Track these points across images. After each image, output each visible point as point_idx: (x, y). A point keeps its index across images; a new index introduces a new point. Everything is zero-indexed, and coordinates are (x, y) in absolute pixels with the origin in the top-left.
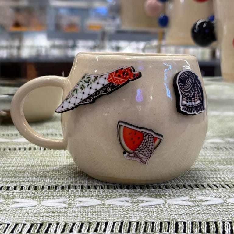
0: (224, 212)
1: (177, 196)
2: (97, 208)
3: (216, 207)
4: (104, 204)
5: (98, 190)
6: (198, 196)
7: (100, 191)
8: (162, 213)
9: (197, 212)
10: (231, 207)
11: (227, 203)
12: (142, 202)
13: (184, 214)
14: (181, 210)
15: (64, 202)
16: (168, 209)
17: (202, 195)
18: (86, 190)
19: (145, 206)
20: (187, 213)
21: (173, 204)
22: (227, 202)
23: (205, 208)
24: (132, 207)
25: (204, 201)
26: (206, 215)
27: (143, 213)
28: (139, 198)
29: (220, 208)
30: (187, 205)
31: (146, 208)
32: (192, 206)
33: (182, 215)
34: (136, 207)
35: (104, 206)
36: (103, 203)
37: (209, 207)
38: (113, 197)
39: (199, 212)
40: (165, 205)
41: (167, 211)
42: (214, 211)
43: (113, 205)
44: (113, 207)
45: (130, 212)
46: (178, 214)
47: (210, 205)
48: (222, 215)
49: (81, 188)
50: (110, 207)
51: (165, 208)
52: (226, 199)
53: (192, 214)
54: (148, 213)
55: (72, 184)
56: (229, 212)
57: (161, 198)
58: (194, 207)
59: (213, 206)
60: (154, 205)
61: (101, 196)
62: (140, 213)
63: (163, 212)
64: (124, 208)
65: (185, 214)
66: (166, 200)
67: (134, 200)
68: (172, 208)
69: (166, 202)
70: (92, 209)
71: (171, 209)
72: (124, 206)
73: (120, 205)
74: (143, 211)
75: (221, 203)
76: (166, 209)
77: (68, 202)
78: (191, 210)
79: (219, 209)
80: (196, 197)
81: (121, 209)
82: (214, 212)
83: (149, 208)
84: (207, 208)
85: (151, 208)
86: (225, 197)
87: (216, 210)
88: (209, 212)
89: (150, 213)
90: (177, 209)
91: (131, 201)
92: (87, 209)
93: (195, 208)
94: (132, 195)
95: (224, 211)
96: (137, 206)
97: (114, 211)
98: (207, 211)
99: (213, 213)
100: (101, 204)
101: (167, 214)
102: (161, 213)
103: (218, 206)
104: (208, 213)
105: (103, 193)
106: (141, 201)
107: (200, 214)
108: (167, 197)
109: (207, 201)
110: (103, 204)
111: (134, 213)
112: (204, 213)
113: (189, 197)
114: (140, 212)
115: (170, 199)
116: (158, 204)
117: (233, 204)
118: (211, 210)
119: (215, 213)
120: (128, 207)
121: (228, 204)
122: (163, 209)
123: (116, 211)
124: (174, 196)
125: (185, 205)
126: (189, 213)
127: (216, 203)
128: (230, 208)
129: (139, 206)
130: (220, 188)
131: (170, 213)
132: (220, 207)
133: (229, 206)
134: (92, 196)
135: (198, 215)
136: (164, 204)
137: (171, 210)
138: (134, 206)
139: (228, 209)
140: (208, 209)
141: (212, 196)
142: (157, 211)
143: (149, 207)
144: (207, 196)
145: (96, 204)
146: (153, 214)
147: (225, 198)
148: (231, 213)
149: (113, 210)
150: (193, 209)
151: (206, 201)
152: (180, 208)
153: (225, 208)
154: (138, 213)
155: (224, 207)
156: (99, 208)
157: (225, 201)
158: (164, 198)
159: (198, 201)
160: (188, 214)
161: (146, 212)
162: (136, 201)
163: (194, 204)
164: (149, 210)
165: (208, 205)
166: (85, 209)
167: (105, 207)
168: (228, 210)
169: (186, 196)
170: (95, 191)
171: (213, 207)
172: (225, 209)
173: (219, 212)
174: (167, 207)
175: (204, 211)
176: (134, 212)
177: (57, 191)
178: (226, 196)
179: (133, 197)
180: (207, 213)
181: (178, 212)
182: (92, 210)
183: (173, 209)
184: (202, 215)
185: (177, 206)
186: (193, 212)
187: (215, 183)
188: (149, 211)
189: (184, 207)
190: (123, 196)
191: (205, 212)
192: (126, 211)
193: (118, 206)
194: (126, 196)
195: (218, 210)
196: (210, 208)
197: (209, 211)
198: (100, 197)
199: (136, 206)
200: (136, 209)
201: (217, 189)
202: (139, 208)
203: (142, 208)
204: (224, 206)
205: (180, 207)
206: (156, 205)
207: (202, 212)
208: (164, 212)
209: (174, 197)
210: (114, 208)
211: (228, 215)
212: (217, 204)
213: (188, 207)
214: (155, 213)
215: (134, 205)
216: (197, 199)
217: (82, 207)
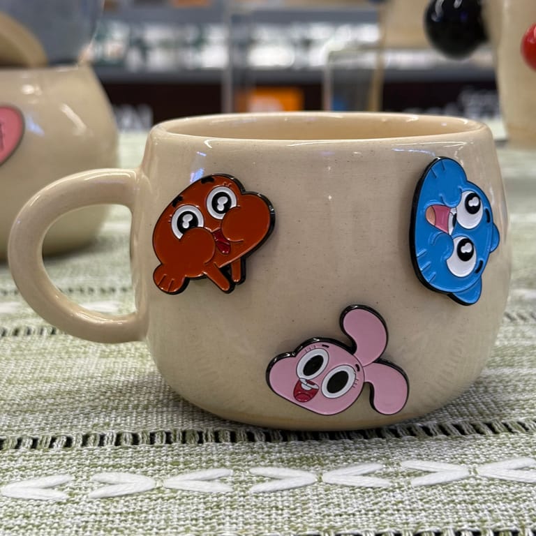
0: (463, 505)
1: (354, 461)
2: (142, 501)
3: (446, 491)
4: (162, 489)
5: (157, 447)
6: (408, 459)
7: (160, 451)
8: (305, 512)
9: (395, 507)
10: (486, 488)
11: (476, 479)
12: (262, 479)
13: (360, 511)
14: (354, 500)
15: (61, 487)
16: (322, 498)
17: (419, 457)
18: (127, 448)
19: (264, 492)
20: (368, 511)
21: (337, 485)
22: (478, 477)
23: (417, 494)
24: (231, 497)
25: (420, 475)
26: (415, 515)
27: (256, 511)
28: (253, 470)
29: (456, 494)
30: (371, 488)
31: (266, 497)
32: (385, 490)
33: (354, 515)
34: (240, 497)
35: (160, 495)
36: (158, 486)
37: (428, 491)
38: (189, 467)
39: (401, 505)
40: (317, 488)
41: (317, 506)
42: (438, 502)
43: (183, 491)
44: (183, 497)
45: (222, 511)
46: (346, 513)
47: (431, 486)
48: (457, 513)
49: (113, 443)
50: (175, 498)
51: (316, 497)
52: (476, 465)
53: (382, 511)
54: (267, 513)
55: (94, 432)
56: (476, 504)
57: (312, 468)
58: (389, 492)
59: (440, 488)
60: (289, 489)
61: (160, 464)
62: (246, 514)
63: (307, 509)
64: (210, 498)
65: (363, 512)
66: (321, 474)
67: (240, 476)
68: (335, 495)
69: (320, 478)
70: (127, 504)
71: (328, 499)
72: (211, 493)
73: (201, 490)
74: (255, 505)
75: (462, 479)
76: (318, 500)
77: (71, 485)
78: (380, 502)
79: (452, 495)
80: (401, 464)
81: (200, 503)
82: (440, 505)
83: (273, 498)
84: (423, 494)
85: (277, 497)
86: (477, 460)
87: (445, 501)
88: (427, 506)
89: (274, 511)
90: (344, 499)
91: (233, 479)
92: (115, 504)
93: (391, 494)
94: (239, 460)
95: (465, 501)
96: (244, 491)
97: (182, 508)
98: (420, 503)
99: (434, 507)
100: (153, 490)
101: (316, 514)
102: (303, 510)
103: (452, 488)
104: (421, 510)
105: (167, 455)
106: (258, 476)
107: (402, 512)
108: (326, 464)
109: (428, 472)
110: (158, 488)
111: (231, 514)
112: (411, 510)
113: (383, 464)
114: (248, 511)
115: (333, 469)
116: (300, 485)
117: (491, 482)
118: (431, 500)
119: (440, 507)
120: (221, 495)
121: (480, 479)
122: (309, 499)
123: (188, 509)
124: (346, 461)
125: (367, 488)
126: (372, 511)
127: (449, 479)
128: (482, 491)
129: (248, 492)
130: (471, 434)
131: (324, 512)
132: (458, 492)
133: (480, 487)
134: (139, 464)
135: (397, 516)
136: (315, 485)
137: (331, 501)
138: (236, 492)
139: (477, 495)
140: (425, 498)
141: (443, 459)
142: (292, 507)
143: (275, 496)
144: (430, 459)
145: (141, 489)
146: (282, 515)
147: (476, 463)
148: (483, 506)
149: (180, 505)
150: (385, 499)
151: (425, 472)
152: (353, 496)
153: (469, 492)
154: (241, 513)
155: (466, 490)
156: (147, 500)
157: (473, 474)
158: (319, 468)
159: (405, 474)
160: (371, 513)
161: (263, 509)
162: (246, 479)
163: (391, 484)
164: (273, 504)
165: (426, 486)
166: (108, 505)
167: (162, 498)
168: (475, 498)
169: (378, 459)
170: (149, 451)
171: (439, 490)
172: (468, 495)
173: (451, 505)
174: (321, 494)
175: (413, 503)
176: (233, 509)
177: (52, 452)
178: (479, 458)
179: (240, 468)
180: (421, 508)
181: (345, 508)
182: (128, 506)
183: (335, 501)
184: (406, 514)
185: (346, 490)
186: (384, 507)
187: (459, 421)
188: (272, 508)
189: (363, 493)
190: (216, 464)
191: (415, 505)
192: (212, 509)
193: (196, 494)
194: (223, 465)
195: (449, 499)
196: (429, 493)
197: (427, 502)
198: (157, 467)
199: (242, 493)
200: (240, 502)
201: (461, 437)
202: (247, 499)
203: (254, 499)
204: (468, 487)
205: (354, 493)
206: (294, 488)
207: (408, 507)
208: (311, 509)
209: (345, 463)
210: (184, 500)
211: (473, 513)
212: (450, 482)
213: (375, 493)
214: (286, 511)
215: (236, 489)
216: (401, 469)
217: (102, 498)
